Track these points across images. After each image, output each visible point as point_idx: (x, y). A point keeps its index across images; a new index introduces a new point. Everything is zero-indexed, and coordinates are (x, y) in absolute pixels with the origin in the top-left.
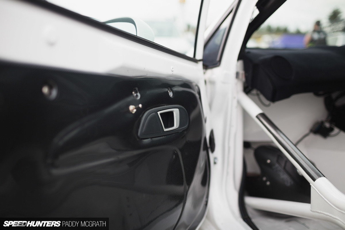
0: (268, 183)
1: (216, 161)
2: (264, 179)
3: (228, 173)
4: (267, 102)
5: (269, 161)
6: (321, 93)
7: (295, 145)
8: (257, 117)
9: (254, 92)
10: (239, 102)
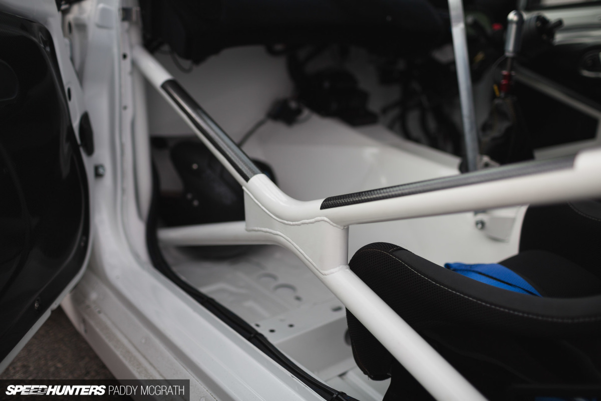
0: (196, 203)
1: (101, 171)
2: (189, 196)
3: (124, 191)
4: (186, 64)
5: (195, 166)
6: (279, 47)
7: (239, 146)
8: (164, 86)
9: (166, 48)
10: (134, 64)
